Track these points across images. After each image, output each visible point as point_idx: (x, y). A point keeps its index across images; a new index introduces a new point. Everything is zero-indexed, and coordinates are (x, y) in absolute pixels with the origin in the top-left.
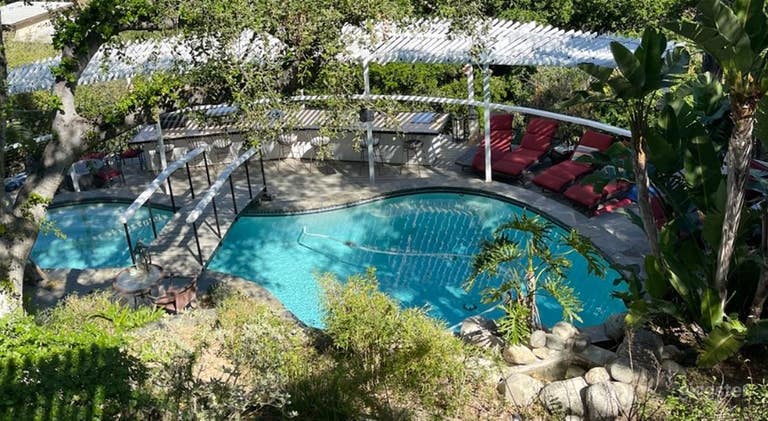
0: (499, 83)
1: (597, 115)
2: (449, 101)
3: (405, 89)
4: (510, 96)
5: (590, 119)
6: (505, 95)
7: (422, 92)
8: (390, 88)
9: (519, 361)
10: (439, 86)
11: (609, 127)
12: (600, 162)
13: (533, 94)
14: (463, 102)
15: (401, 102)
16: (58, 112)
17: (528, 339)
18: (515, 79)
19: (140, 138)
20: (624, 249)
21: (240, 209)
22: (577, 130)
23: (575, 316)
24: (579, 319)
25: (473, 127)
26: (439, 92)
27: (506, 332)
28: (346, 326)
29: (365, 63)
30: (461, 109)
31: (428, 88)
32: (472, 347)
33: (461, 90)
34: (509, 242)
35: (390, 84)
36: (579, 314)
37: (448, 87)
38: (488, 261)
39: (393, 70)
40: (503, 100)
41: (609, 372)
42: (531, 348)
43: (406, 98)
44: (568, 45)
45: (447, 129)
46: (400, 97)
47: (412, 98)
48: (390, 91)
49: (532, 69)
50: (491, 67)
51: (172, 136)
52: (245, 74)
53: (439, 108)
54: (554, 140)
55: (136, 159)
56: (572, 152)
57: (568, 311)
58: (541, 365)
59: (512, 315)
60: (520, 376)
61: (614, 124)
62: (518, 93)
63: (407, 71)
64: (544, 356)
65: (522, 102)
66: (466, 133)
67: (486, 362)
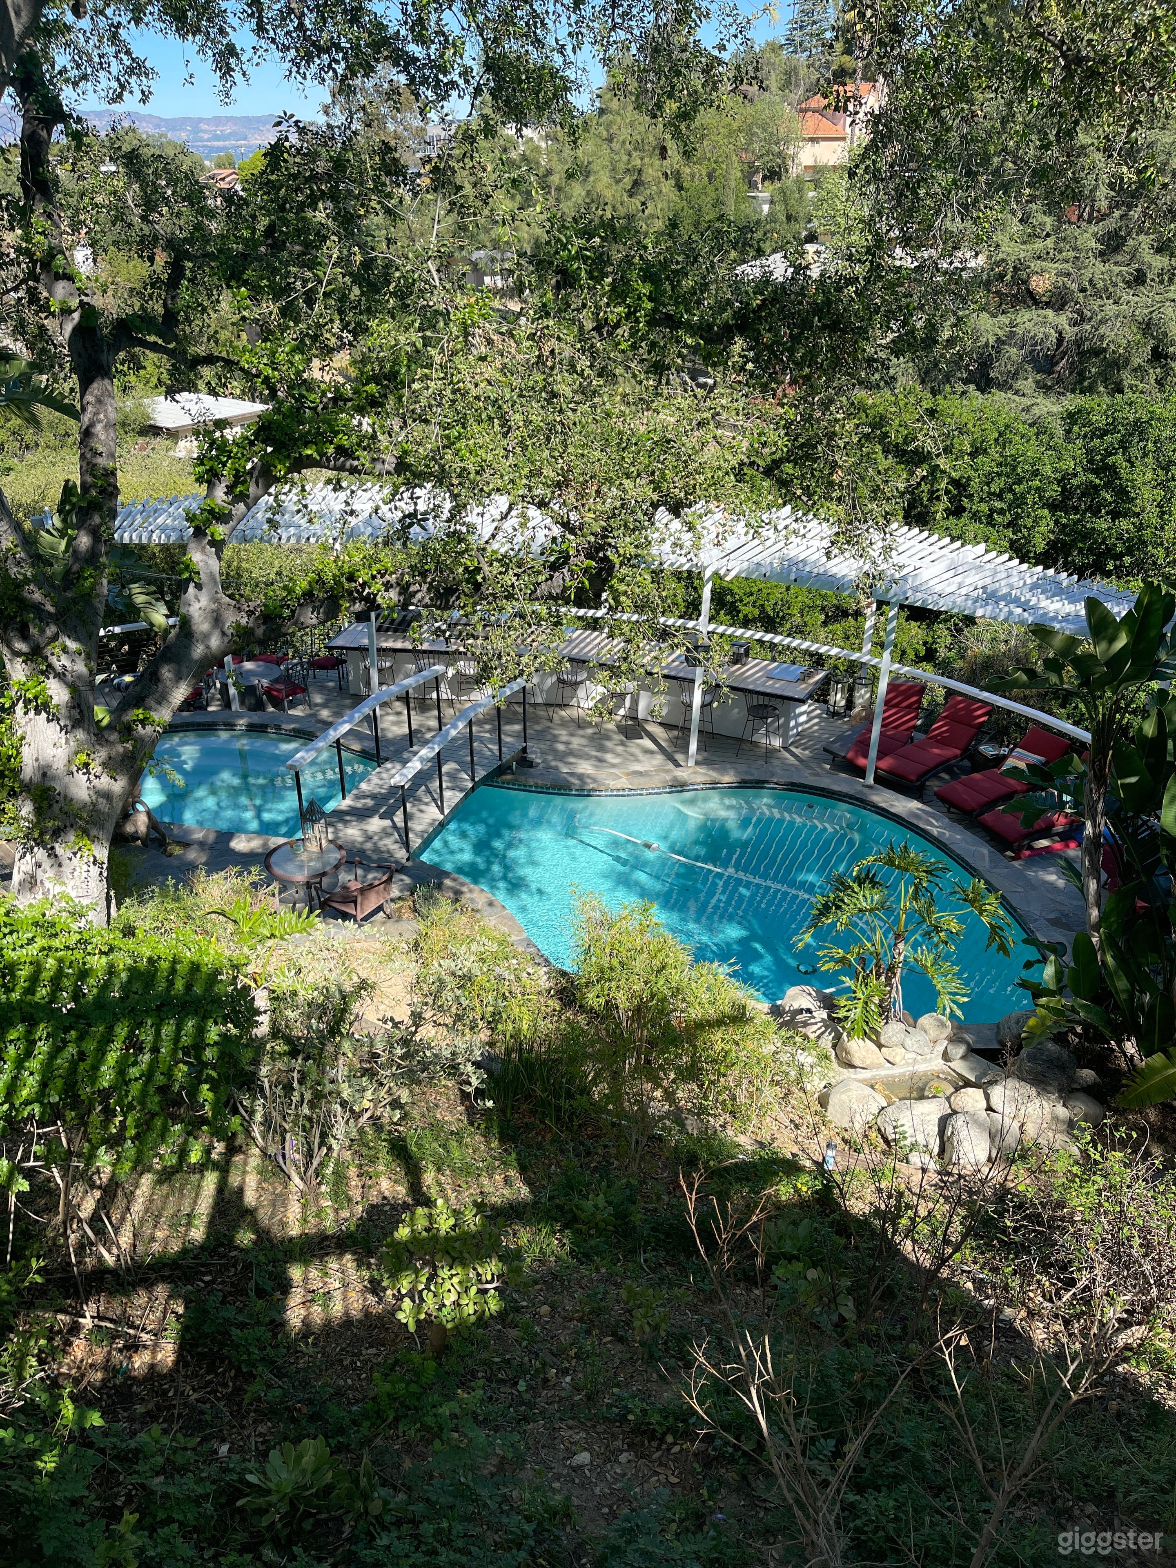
0: (916, 632)
1: (1054, 705)
2: (834, 651)
3: (770, 623)
4: (929, 656)
5: (1042, 709)
6: (922, 653)
7: (799, 631)
8: (746, 616)
9: (857, 1063)
10: (825, 624)
11: (1068, 727)
12: (1036, 780)
13: (963, 657)
14: (855, 656)
15: (760, 641)
16: (192, 585)
17: (877, 1034)
18: (941, 630)
19: (340, 642)
20: (1052, 916)
21: (481, 773)
22: (1021, 724)
23: (955, 1007)
24: (959, 1013)
25: (862, 696)
26: (822, 633)
27: (846, 1018)
28: (603, 975)
29: (708, 574)
30: (853, 667)
31: (806, 625)
32: (790, 1033)
33: (857, 637)
34: (874, 884)
35: (746, 610)
36: (960, 1006)
37: (837, 626)
38: (838, 907)
39: (755, 589)
40: (919, 660)
41: (987, 1097)
42: (880, 1046)
43: (768, 637)
44: (1034, 587)
45: (821, 694)
46: (758, 636)
47: (777, 639)
48: (746, 623)
49: (970, 620)
50: (902, 607)
51: (389, 644)
52: (486, 568)
53: (818, 660)
54: (980, 733)
55: (333, 673)
56: (1004, 758)
57: (945, 1000)
58: (890, 1072)
59: (859, 995)
60: (854, 1085)
61: (1076, 723)
62: (942, 653)
63: (777, 595)
64: (897, 1060)
65: (944, 668)
66: (850, 704)
67: (806, 1058)
